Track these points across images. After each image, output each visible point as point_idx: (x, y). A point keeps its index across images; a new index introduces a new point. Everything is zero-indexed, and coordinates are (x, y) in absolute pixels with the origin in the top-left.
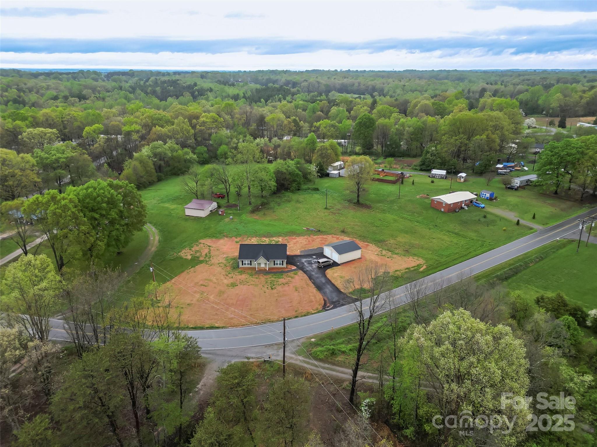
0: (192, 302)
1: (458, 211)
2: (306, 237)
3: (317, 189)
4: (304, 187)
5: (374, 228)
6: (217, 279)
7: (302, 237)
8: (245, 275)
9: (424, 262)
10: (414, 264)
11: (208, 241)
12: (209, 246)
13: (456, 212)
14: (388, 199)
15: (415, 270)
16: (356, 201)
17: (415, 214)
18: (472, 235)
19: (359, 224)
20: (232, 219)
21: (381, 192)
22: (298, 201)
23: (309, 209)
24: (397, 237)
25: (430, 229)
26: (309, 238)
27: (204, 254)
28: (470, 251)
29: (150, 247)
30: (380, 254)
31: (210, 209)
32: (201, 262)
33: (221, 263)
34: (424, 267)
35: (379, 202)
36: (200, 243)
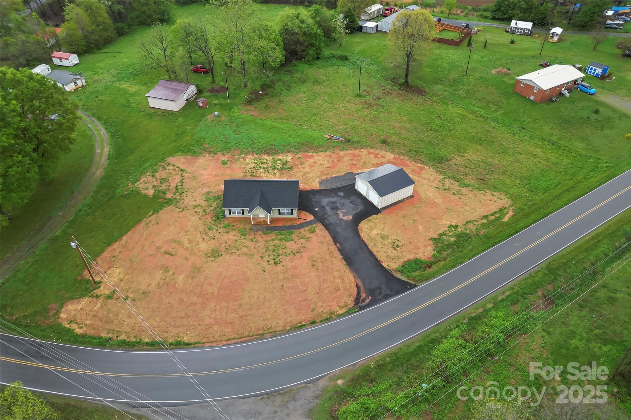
0: (150, 289)
1: (556, 100)
2: (328, 153)
3: (345, 58)
4: (327, 52)
5: (431, 134)
6: (190, 241)
7: (323, 154)
8: (234, 233)
9: (510, 202)
10: (494, 208)
11: (179, 161)
12: (181, 170)
13: (552, 101)
14: (450, 77)
15: (496, 220)
16: (403, 81)
17: (491, 105)
18: (579, 145)
19: (408, 126)
20: (218, 116)
21: (439, 62)
22: (316, 82)
23: (332, 97)
24: (465, 151)
25: (514, 135)
26: (334, 156)
27: (173, 185)
28: (579, 178)
29: (94, 169)
30: (441, 186)
31: (185, 97)
32: (169, 202)
33: (199, 205)
34: (511, 213)
35: (437, 81)
36: (169, 164)
